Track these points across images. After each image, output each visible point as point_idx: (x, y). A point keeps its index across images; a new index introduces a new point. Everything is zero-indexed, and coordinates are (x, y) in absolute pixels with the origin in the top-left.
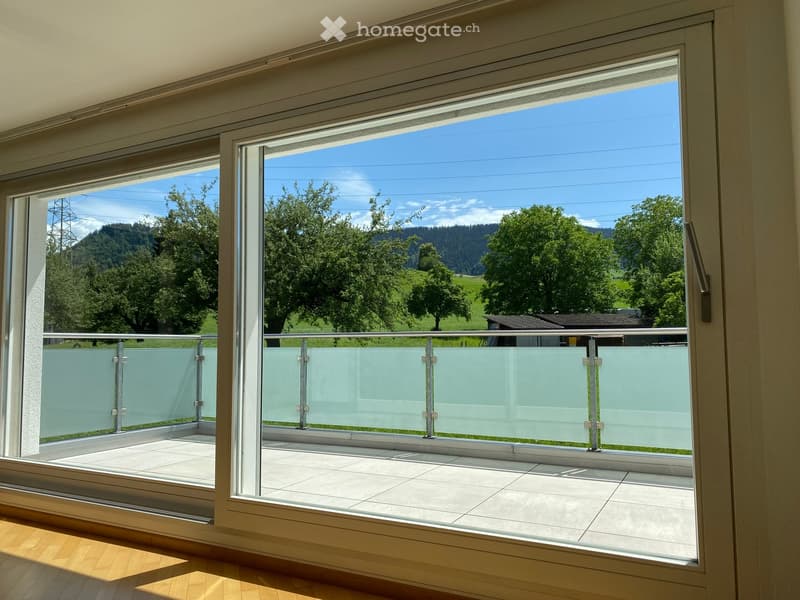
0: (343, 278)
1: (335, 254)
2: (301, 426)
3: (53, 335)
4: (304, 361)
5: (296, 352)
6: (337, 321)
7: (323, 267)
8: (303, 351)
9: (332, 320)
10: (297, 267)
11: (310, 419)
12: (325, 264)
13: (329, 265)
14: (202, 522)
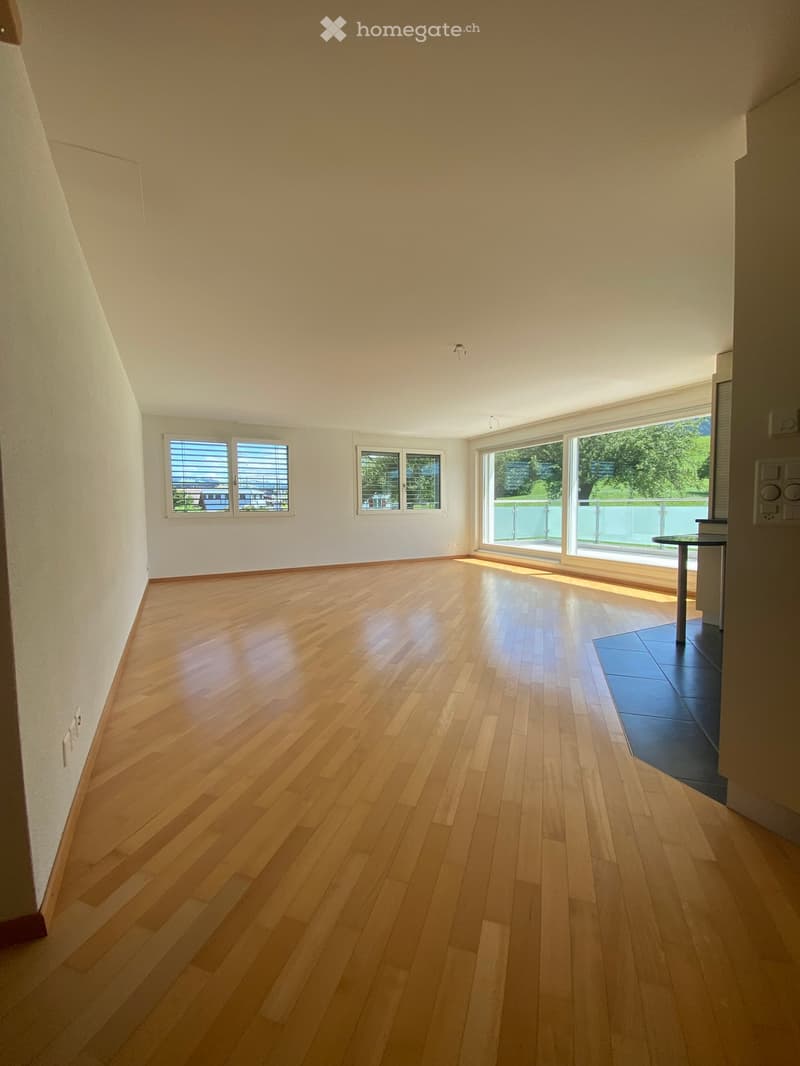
0: (638, 455)
1: (633, 439)
2: (596, 542)
3: (499, 501)
4: (598, 513)
5: (594, 508)
6: (635, 485)
7: (622, 448)
8: (597, 508)
9: (630, 484)
10: (602, 449)
11: (599, 539)
12: (624, 445)
13: (628, 445)
14: (557, 562)
